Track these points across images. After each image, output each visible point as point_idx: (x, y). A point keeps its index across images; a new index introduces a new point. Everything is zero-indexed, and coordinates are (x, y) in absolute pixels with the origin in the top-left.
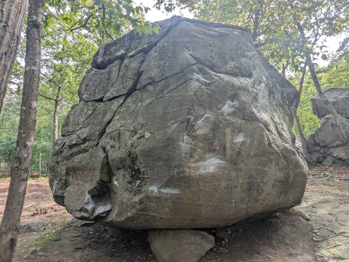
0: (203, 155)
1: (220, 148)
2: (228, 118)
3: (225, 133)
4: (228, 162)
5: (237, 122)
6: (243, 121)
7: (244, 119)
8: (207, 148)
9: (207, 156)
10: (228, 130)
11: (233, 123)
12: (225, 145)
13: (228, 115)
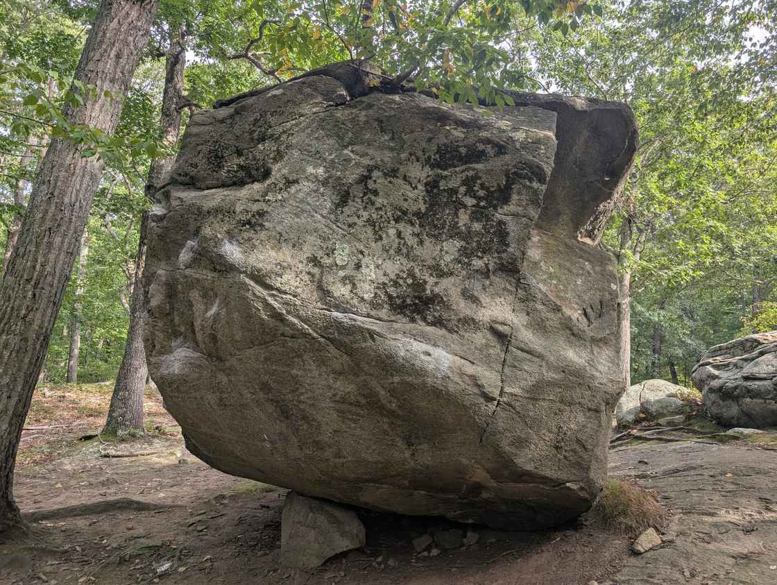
0: (166, 343)
1: (186, 329)
2: (188, 272)
3: (190, 301)
4: (205, 355)
5: (205, 277)
6: (215, 275)
7: (215, 270)
8: (170, 331)
9: (173, 344)
10: (195, 295)
11: (198, 280)
12: (192, 323)
13: (187, 268)
